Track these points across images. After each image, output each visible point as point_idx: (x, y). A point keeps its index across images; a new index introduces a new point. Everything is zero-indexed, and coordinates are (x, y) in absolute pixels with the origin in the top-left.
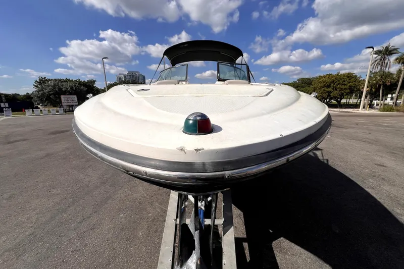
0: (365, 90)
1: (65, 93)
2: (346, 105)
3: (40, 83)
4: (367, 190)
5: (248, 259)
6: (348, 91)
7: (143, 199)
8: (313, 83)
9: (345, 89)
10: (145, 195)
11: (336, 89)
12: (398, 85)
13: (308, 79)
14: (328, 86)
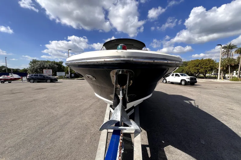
0: (219, 69)
1: (45, 68)
2: (209, 77)
3: (33, 63)
4: (222, 122)
5: (150, 156)
6: (210, 69)
7: (88, 123)
8: (188, 64)
9: (207, 68)
10: (89, 121)
11: (202, 68)
12: (239, 66)
13: (185, 62)
14: (197, 66)
